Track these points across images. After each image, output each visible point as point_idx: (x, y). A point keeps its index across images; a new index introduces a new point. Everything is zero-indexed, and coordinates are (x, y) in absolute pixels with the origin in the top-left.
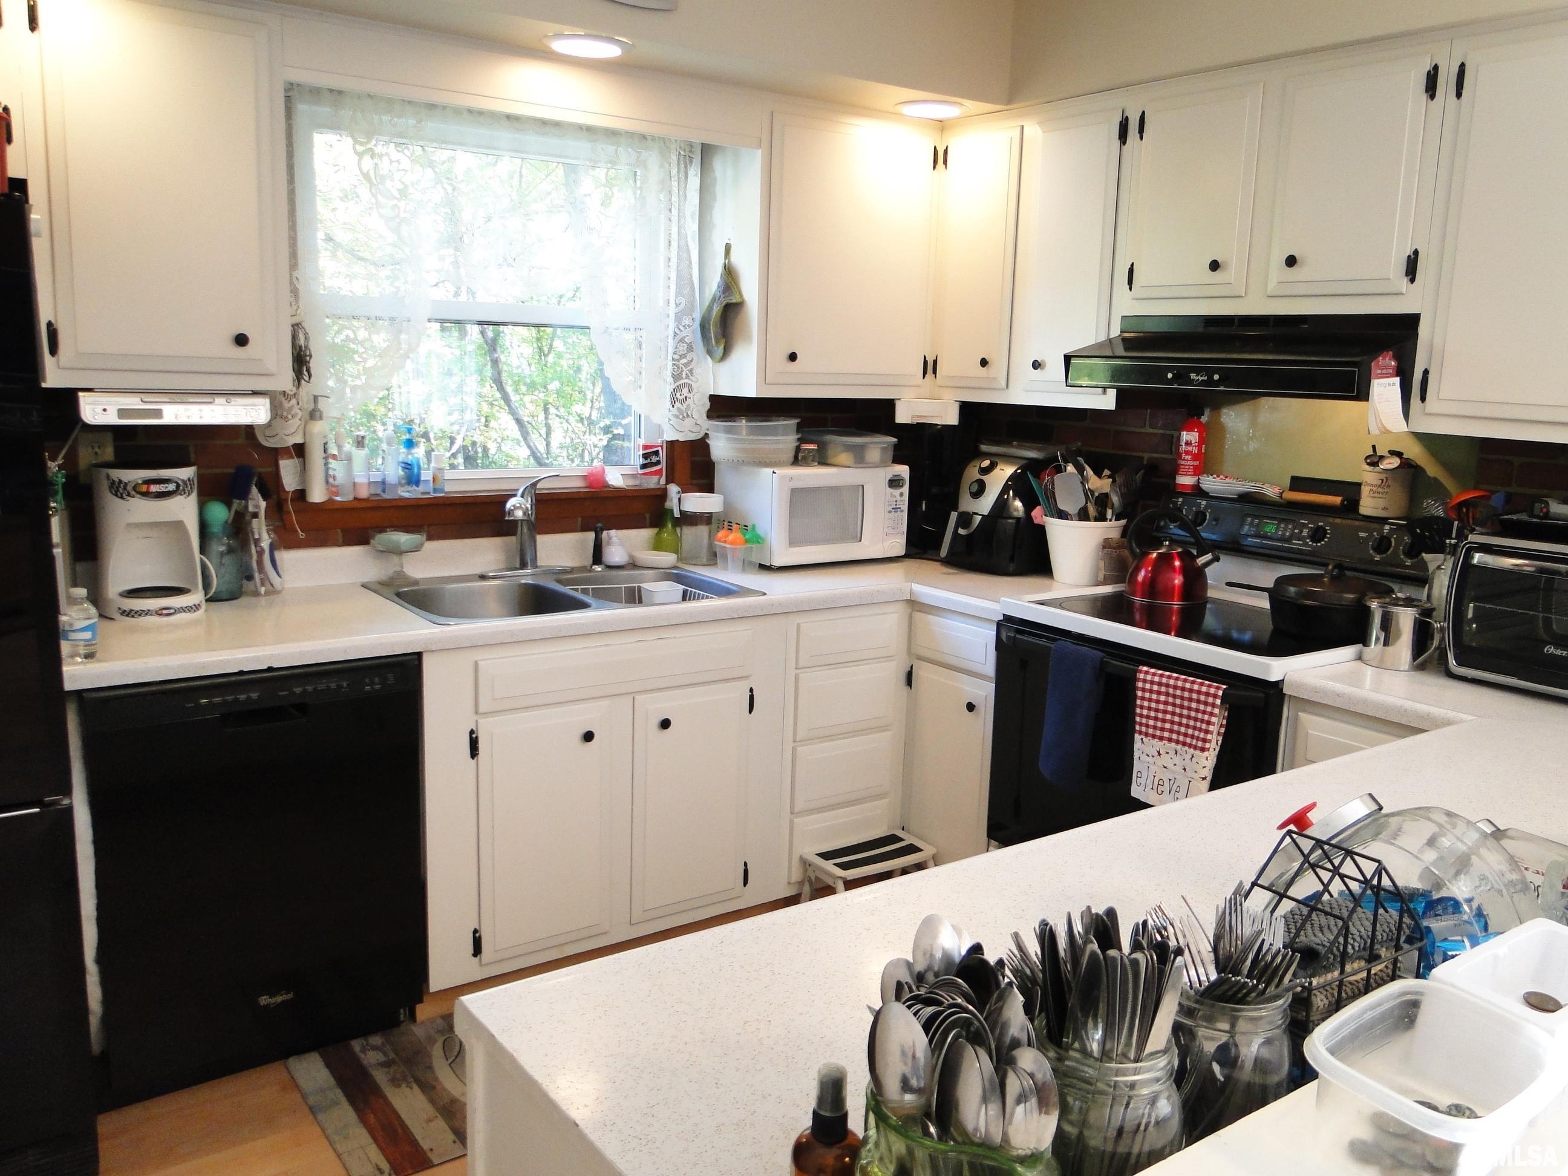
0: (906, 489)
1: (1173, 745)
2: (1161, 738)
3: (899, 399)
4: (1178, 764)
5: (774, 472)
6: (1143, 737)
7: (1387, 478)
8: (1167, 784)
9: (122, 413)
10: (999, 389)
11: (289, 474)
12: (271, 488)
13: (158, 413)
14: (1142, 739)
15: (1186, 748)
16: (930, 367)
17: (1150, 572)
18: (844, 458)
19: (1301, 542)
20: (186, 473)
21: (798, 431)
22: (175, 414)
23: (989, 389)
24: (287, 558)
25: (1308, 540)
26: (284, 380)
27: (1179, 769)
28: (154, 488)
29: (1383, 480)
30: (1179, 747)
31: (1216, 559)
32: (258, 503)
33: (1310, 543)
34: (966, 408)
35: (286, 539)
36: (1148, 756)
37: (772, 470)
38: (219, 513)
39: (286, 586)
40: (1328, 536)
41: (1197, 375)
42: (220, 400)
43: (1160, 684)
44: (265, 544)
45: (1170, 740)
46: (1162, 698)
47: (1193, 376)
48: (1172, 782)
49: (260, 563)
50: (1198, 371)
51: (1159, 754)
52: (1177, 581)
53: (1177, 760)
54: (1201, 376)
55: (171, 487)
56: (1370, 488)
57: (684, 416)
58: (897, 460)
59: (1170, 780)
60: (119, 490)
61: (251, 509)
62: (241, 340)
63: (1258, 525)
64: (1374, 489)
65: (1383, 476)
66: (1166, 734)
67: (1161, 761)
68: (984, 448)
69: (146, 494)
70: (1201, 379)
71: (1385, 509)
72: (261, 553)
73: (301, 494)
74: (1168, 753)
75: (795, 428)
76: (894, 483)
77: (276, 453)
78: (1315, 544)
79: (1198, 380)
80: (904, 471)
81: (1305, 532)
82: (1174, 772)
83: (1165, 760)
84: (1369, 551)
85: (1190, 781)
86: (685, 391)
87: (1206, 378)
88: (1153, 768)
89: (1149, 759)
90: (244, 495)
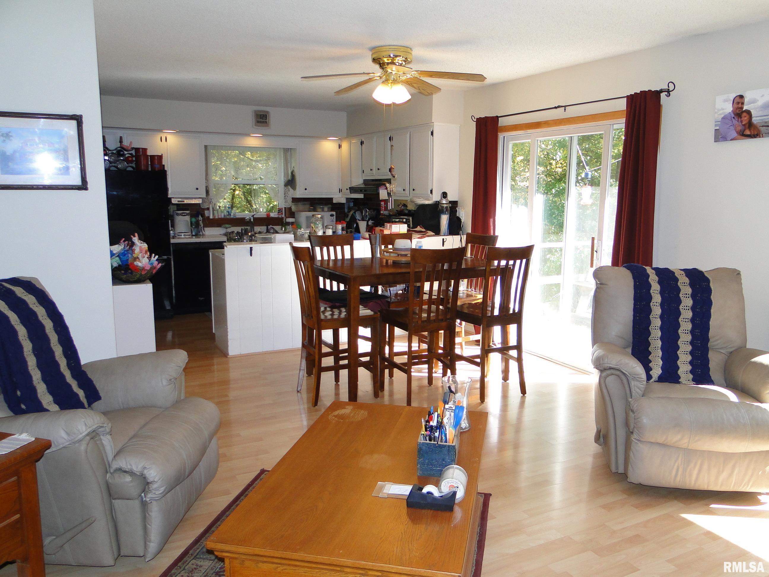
0: (335, 217)
3: (334, 198)
9: (178, 201)
11: (206, 213)
12: (203, 215)
13: (184, 201)
16: (340, 191)
18: (319, 210)
20: (188, 212)
22: (186, 202)
24: (206, 229)
26: (204, 196)
28: (183, 214)
32: (200, 218)
34: (348, 199)
35: (206, 226)
38: (194, 220)
39: (206, 234)
42: (193, 199)
44: (202, 226)
49: (201, 229)
55: (186, 214)
57: (286, 202)
58: (331, 211)
60: (178, 214)
61: (200, 219)
62: (197, 189)
69: (182, 215)
72: (201, 227)
73: (209, 217)
76: (332, 215)
77: (204, 209)
80: (334, 213)
86: (286, 197)
90: (198, 217)
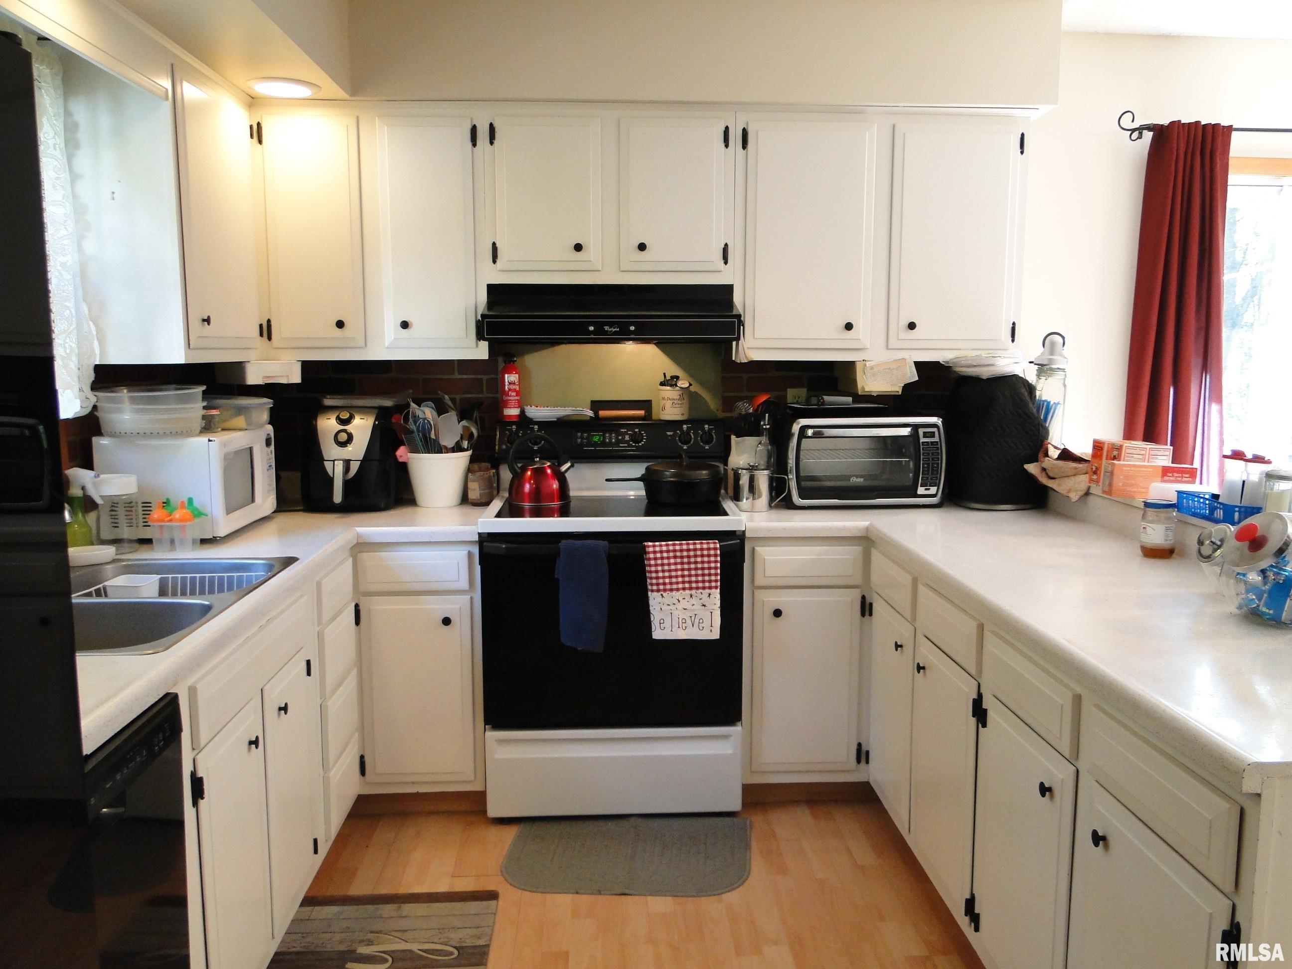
0: (273, 447)
1: (688, 592)
2: (678, 590)
3: (248, 362)
4: (695, 604)
5: (210, 441)
6: (662, 593)
7: (683, 394)
8: (689, 621)
10: (359, 348)
14: (662, 595)
15: (700, 591)
16: (266, 330)
17: (533, 484)
18: (238, 421)
19: (626, 445)
21: (204, 399)
23: (347, 348)
25: (631, 443)
27: (698, 607)
29: (680, 395)
30: (693, 592)
31: (572, 466)
33: (634, 444)
34: (307, 367)
36: (669, 605)
37: (206, 439)
40: (645, 437)
41: (610, 328)
43: (668, 551)
45: (684, 589)
46: (672, 561)
47: (606, 328)
48: (693, 618)
50: (611, 325)
51: (679, 601)
52: (555, 486)
53: (694, 601)
54: (614, 328)
56: (672, 401)
59: (691, 617)
63: (587, 438)
64: (676, 402)
65: (680, 393)
66: (680, 586)
67: (680, 606)
68: (328, 402)
70: (614, 330)
71: (683, 414)
74: (684, 599)
75: (201, 395)
76: (265, 442)
78: (637, 445)
79: (612, 331)
80: (270, 430)
81: (627, 438)
82: (693, 610)
83: (684, 604)
84: (700, 444)
85: (711, 612)
87: (618, 329)
88: (675, 613)
89: (672, 607)
